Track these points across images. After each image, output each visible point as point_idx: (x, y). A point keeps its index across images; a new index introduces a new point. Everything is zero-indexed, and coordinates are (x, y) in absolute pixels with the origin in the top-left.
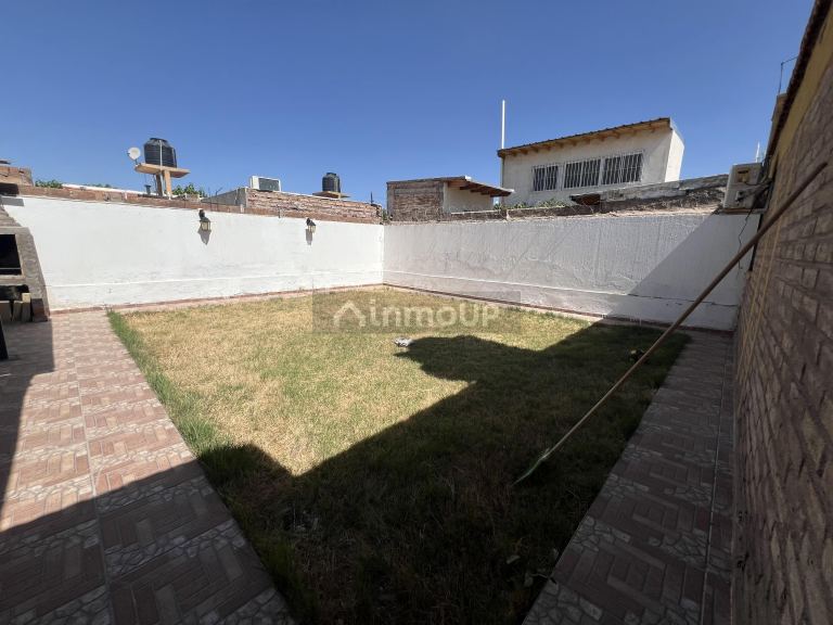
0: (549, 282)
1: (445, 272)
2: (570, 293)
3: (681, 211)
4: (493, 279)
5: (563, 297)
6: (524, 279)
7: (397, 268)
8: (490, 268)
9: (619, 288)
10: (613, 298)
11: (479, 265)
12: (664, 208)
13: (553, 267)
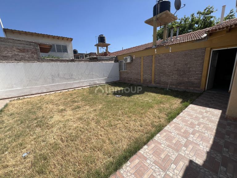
0: (92, 78)
2: (98, 80)
3: (110, 62)
4: (76, 81)
5: (97, 81)
6: (86, 79)
8: (74, 78)
9: (106, 77)
10: (105, 79)
11: (70, 78)
13: (93, 75)
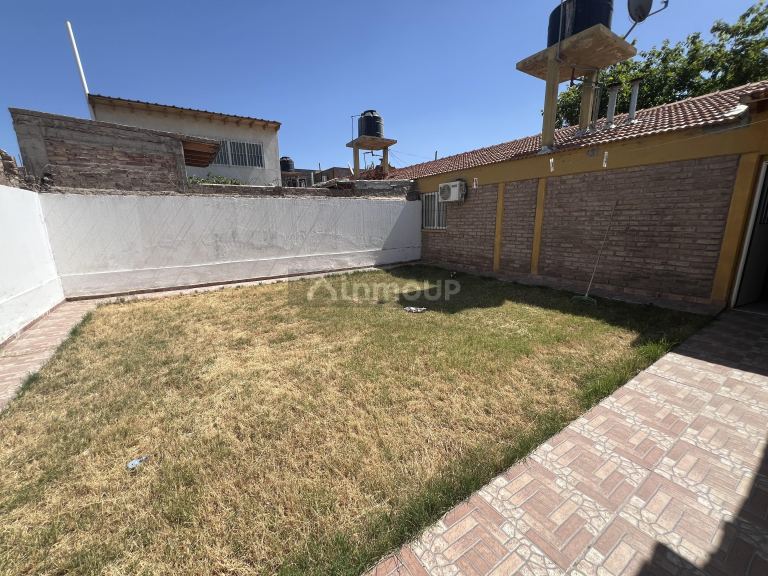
0: (335, 249)
1: (217, 257)
2: (352, 255)
3: (394, 198)
4: (285, 254)
5: (348, 259)
6: (315, 250)
7: (106, 267)
8: (281, 245)
9: (377, 246)
10: (376, 253)
11: (266, 244)
12: (385, 196)
13: (336, 237)
